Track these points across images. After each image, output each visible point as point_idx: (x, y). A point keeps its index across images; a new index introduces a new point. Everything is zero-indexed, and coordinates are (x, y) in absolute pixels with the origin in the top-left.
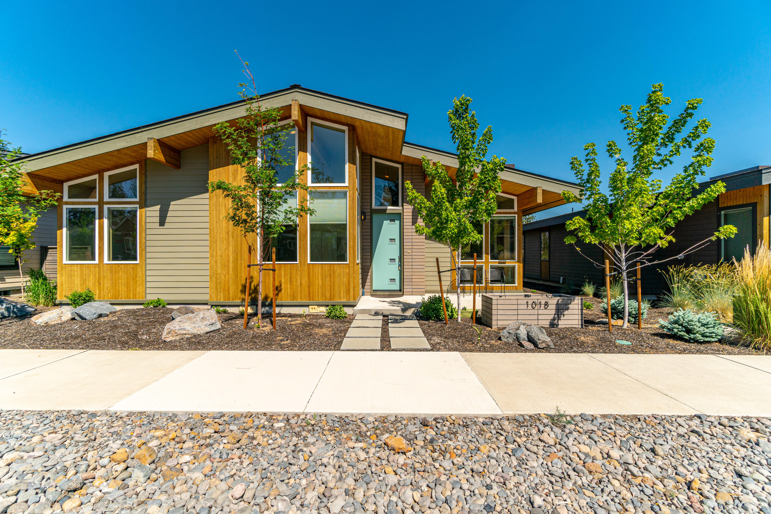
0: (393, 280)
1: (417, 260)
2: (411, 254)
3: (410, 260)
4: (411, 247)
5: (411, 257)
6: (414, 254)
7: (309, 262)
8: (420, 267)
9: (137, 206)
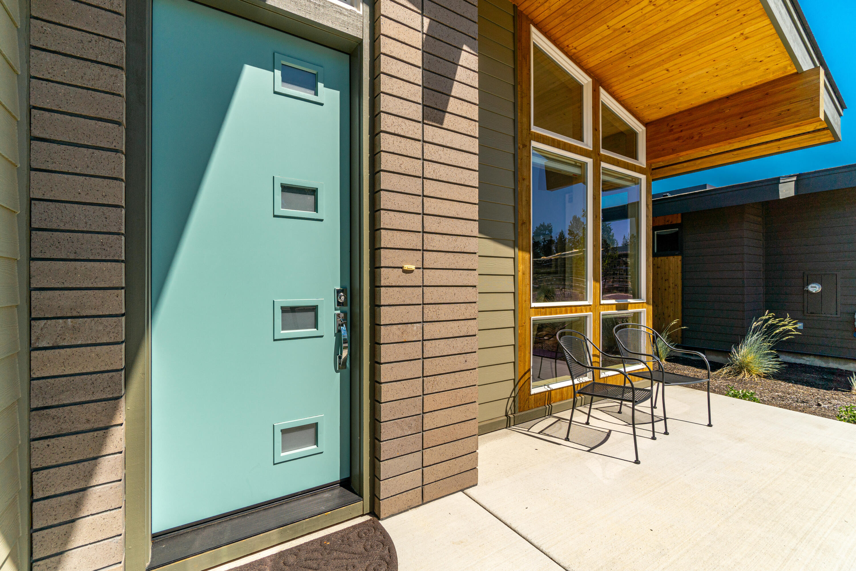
1: (444, 312)
2: (416, 279)
3: (415, 313)
4: (415, 241)
5: (414, 296)
6: (431, 278)
8: (459, 345)
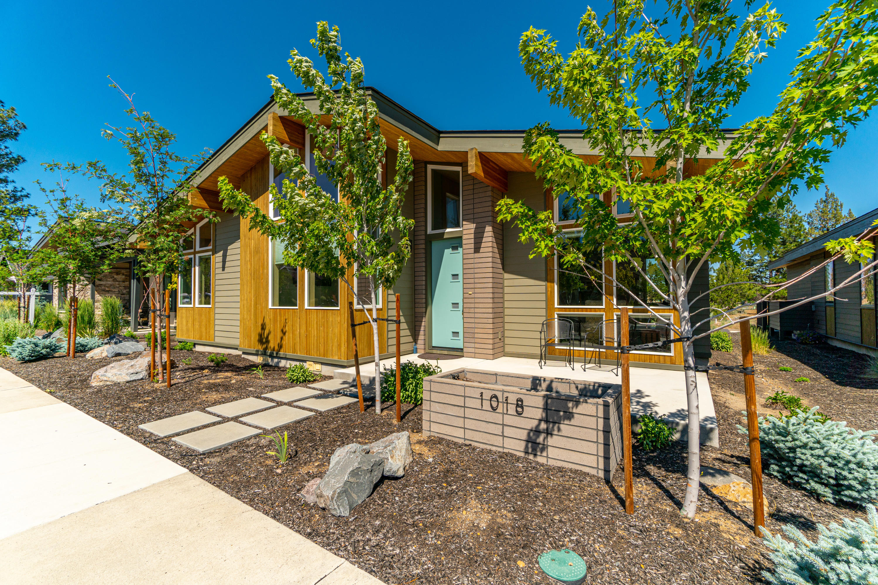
0: (456, 334)
1: (481, 305)
2: (472, 296)
3: (472, 305)
4: (473, 286)
5: (472, 300)
6: (477, 295)
7: (306, 307)
9: (210, 253)
